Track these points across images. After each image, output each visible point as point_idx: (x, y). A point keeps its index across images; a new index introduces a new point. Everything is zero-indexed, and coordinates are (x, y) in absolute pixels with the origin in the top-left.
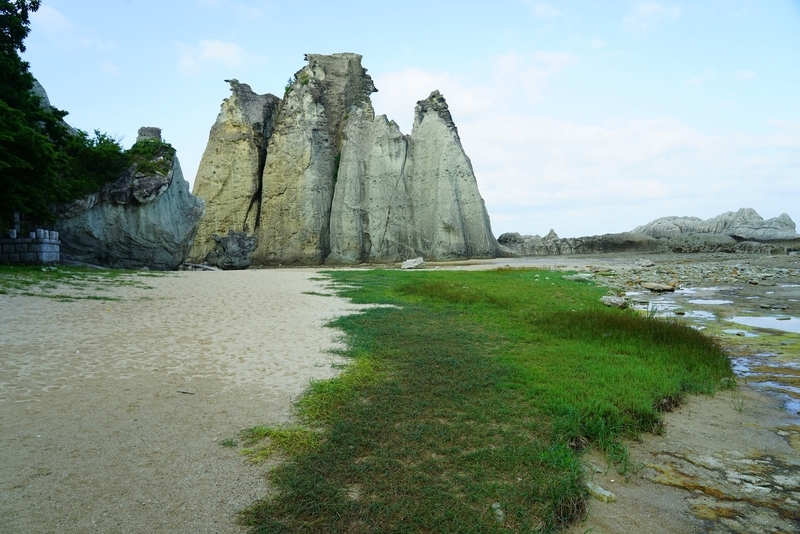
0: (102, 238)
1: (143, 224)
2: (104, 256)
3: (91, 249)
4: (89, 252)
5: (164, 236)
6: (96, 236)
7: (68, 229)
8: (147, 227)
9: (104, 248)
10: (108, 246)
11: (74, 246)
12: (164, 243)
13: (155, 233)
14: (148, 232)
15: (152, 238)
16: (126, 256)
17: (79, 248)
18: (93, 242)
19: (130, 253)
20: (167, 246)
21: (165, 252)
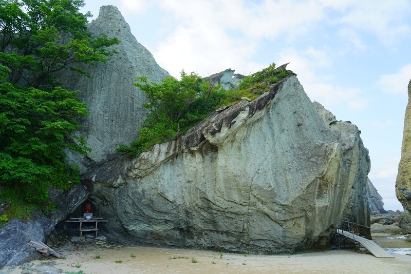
0: (179, 201)
1: (221, 176)
2: (184, 227)
3: (167, 217)
4: (166, 221)
5: (255, 192)
6: (171, 199)
7: (143, 191)
8: (226, 180)
9: (182, 215)
10: (187, 213)
11: (148, 212)
12: (259, 205)
13: (239, 190)
14: (229, 188)
15: (236, 198)
16: (211, 227)
17: (154, 215)
18: (169, 207)
19: (214, 223)
20: (266, 210)
21: (266, 221)
